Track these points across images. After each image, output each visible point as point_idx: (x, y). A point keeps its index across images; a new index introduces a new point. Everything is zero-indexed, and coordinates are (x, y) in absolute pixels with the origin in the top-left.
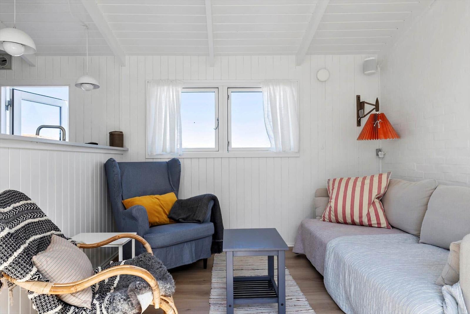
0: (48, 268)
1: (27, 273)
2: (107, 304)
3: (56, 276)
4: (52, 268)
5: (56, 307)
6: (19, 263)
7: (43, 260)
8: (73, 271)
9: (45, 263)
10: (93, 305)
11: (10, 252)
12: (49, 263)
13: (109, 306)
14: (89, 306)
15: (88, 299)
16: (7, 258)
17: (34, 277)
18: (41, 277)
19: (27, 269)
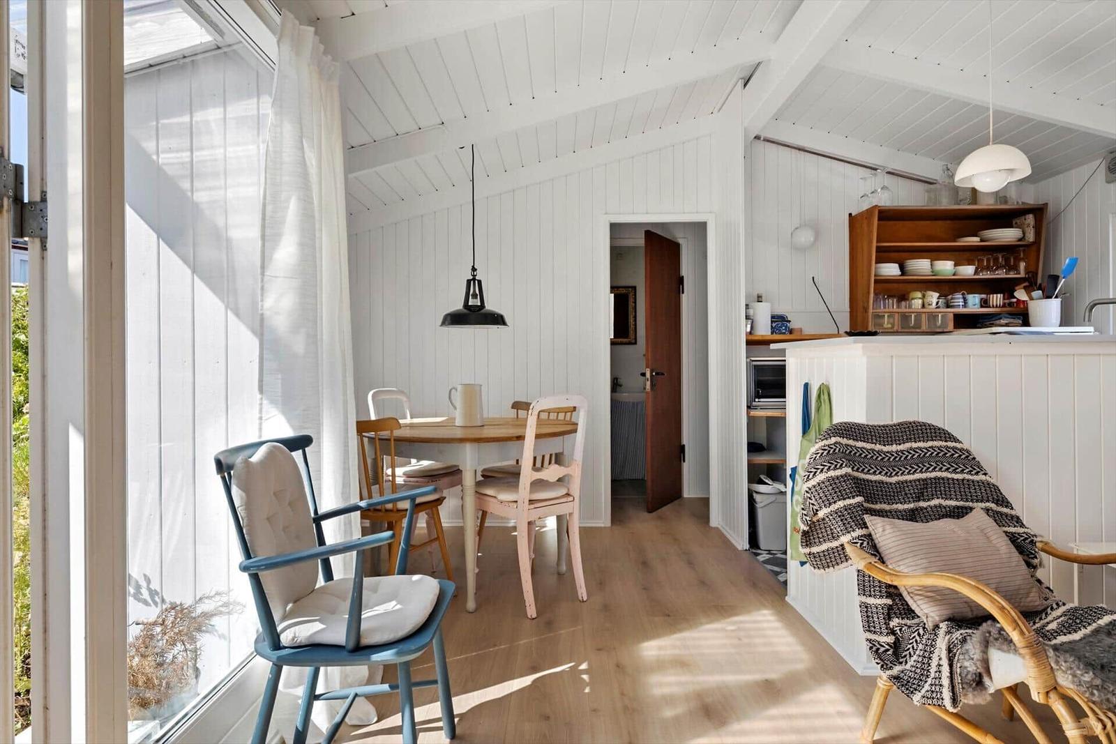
0: (882, 538)
1: (848, 532)
2: (957, 639)
3: (892, 555)
4: (889, 541)
5: (881, 597)
6: (843, 516)
7: (879, 525)
8: (924, 561)
9: (881, 530)
10: (937, 627)
11: (835, 498)
12: (887, 532)
13: (959, 643)
14: (930, 626)
15: (932, 614)
16: (830, 504)
17: (855, 541)
18: (864, 545)
19: (851, 527)
